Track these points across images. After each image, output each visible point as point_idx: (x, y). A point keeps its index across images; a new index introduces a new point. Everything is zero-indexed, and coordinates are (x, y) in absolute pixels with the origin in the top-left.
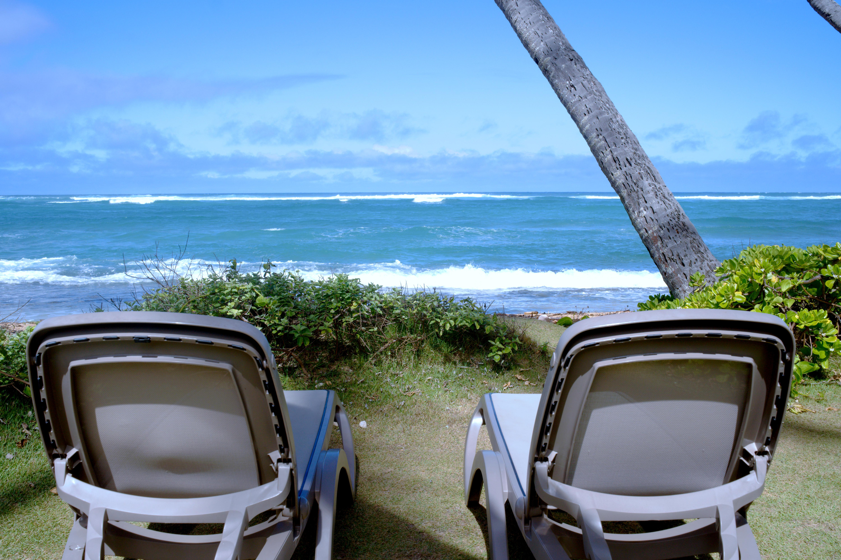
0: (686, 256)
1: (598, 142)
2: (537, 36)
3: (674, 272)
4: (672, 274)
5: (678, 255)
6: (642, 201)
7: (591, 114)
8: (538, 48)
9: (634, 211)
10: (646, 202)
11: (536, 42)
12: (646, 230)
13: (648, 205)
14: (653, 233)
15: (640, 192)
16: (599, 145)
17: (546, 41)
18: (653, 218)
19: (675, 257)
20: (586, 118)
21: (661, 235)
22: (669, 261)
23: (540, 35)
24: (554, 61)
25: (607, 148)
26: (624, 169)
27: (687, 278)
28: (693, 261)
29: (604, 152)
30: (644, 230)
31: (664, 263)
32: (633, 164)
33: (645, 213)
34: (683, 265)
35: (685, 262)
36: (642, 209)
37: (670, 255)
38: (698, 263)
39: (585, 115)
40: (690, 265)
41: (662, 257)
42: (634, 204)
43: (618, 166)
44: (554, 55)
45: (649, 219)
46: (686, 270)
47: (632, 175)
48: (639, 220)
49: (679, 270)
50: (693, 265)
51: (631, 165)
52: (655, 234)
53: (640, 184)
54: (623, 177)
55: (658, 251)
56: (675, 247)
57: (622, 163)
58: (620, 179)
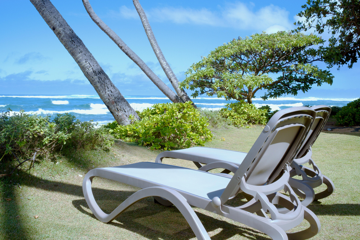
0: (126, 108)
1: (86, 64)
2: (55, 18)
3: (122, 115)
4: (121, 115)
5: (123, 108)
6: (106, 88)
7: (82, 53)
8: (56, 24)
9: (103, 92)
10: (108, 88)
11: (54, 21)
12: (109, 99)
13: (109, 89)
14: (112, 100)
15: (106, 85)
16: (86, 65)
17: (60, 21)
18: (112, 94)
19: (122, 109)
20: (80, 54)
21: (116, 101)
22: (119, 111)
23: (56, 18)
24: (64, 30)
25: (90, 67)
26: (98, 75)
27: (127, 117)
28: (129, 110)
29: (89, 68)
30: (108, 99)
31: (117, 111)
32: (101, 73)
33: (108, 92)
34: (125, 112)
35: (126, 111)
36: (107, 91)
37: (120, 108)
38: (130, 111)
39: (79, 53)
40: (128, 112)
41: (116, 109)
42: (103, 89)
43: (96, 74)
44: (64, 27)
45: (110, 95)
46: (127, 113)
47: (102, 78)
48: (105, 95)
49: (124, 114)
50: (129, 112)
51: (100, 74)
52: (113, 101)
53: (105, 82)
54: (98, 79)
55: (115, 107)
56: (121, 105)
57: (97, 73)
58: (96, 79)
